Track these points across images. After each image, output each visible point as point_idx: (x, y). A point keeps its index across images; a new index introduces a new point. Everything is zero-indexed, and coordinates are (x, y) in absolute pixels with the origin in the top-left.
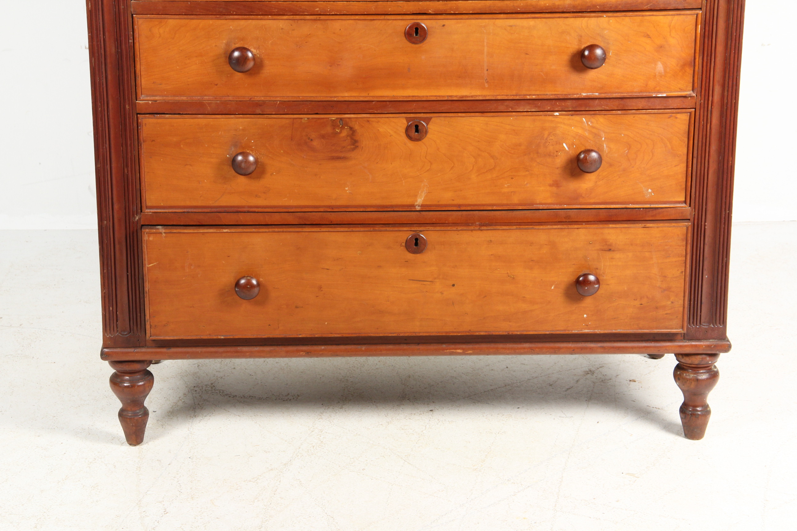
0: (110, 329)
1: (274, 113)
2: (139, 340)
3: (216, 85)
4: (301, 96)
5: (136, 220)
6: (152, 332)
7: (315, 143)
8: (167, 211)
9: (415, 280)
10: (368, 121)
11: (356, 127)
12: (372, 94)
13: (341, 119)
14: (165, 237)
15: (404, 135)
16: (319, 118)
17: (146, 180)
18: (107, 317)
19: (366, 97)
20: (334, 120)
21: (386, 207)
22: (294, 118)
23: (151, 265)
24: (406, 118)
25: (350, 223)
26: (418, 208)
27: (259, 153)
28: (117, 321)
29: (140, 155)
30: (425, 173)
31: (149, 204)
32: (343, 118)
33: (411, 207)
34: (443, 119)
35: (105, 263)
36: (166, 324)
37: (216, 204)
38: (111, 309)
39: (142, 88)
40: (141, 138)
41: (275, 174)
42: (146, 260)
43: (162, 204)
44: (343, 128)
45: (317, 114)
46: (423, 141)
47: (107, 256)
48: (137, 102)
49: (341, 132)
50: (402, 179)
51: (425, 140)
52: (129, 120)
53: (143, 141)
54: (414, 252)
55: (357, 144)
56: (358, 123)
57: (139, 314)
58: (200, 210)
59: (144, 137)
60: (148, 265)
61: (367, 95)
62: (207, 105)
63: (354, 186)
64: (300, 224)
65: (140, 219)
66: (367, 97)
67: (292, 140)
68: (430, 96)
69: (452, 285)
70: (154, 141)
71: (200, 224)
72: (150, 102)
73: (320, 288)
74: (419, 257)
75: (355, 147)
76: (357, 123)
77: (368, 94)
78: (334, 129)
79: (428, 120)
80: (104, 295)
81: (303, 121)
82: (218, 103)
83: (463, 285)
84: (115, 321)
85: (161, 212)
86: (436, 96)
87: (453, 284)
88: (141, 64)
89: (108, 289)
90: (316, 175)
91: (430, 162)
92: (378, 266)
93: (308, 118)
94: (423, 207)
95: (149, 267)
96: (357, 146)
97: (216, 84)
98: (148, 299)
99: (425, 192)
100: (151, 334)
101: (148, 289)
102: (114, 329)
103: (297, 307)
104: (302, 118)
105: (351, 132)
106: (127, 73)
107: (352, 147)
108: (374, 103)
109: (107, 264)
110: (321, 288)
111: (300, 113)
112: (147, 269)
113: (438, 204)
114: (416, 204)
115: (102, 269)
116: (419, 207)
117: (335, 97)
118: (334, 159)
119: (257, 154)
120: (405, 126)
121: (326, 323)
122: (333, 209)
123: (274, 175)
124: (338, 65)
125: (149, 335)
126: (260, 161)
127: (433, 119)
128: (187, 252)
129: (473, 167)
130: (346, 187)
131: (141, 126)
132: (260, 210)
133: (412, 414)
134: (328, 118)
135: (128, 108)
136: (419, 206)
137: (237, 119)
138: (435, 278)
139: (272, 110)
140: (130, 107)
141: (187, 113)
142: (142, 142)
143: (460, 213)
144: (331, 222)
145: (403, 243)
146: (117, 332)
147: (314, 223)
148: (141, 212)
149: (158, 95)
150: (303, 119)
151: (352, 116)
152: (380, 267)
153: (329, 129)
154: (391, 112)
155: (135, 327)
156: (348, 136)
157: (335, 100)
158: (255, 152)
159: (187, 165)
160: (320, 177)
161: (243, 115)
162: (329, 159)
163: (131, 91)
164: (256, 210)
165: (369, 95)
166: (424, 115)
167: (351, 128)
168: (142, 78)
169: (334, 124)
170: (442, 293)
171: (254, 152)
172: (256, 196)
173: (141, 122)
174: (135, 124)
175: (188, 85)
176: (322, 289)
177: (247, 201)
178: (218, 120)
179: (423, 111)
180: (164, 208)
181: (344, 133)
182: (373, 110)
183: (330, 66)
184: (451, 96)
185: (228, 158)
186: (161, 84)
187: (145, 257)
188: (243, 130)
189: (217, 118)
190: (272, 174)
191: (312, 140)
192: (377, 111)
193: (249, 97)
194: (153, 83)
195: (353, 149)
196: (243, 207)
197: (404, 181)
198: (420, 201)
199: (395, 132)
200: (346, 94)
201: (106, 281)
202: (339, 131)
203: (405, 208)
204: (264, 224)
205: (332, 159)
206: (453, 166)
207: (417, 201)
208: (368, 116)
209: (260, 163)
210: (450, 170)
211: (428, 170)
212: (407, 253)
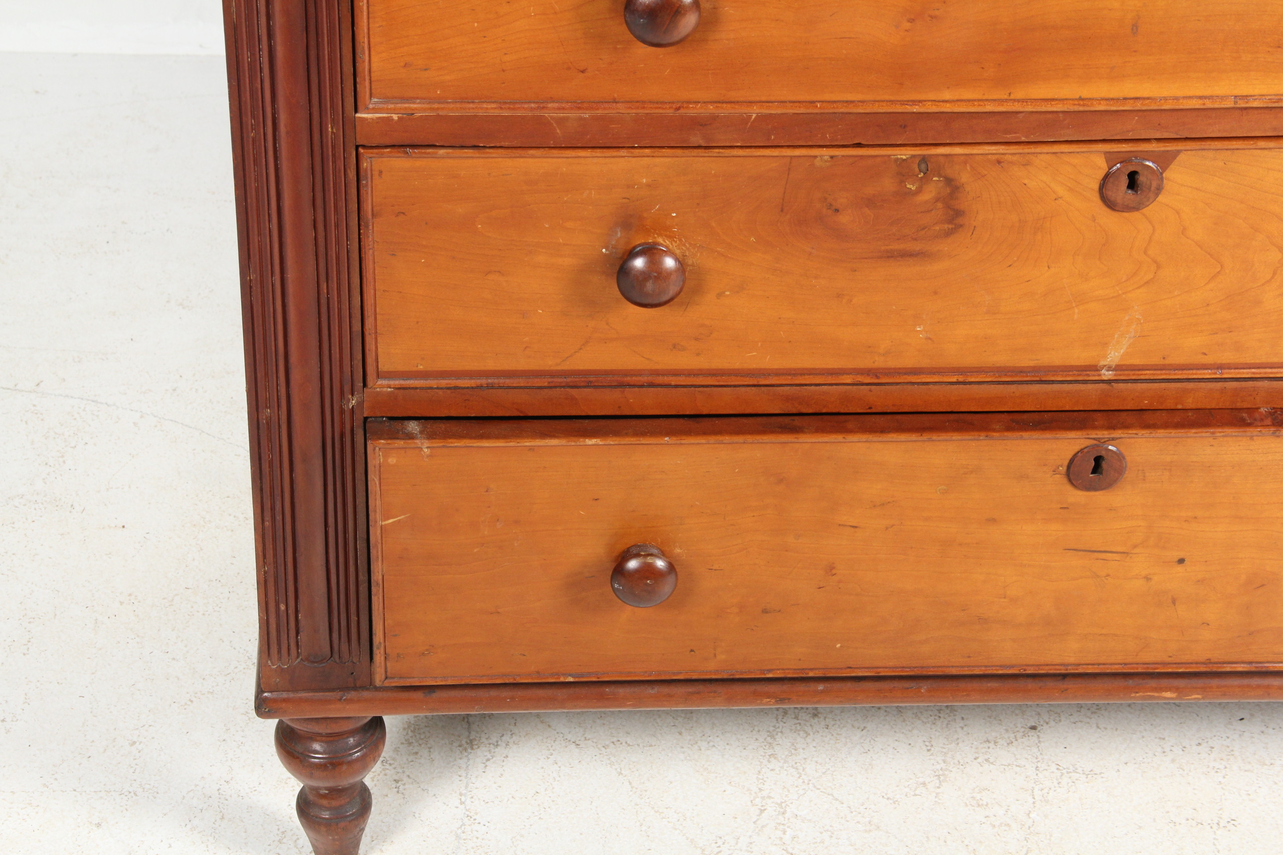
0: (279, 651)
1: (739, 144)
2: (352, 673)
3: (583, 72)
4: (819, 102)
5: (351, 407)
6: (389, 670)
7: (844, 219)
8: (433, 383)
9: (1080, 550)
10: (999, 162)
11: (964, 177)
12: (1020, 93)
13: (924, 159)
14: (430, 456)
15: (1096, 198)
16: (862, 157)
17: (378, 309)
18: (273, 626)
19: (1001, 101)
20: (904, 160)
21: (1021, 371)
22: (791, 157)
23: (391, 521)
24: (1107, 154)
25: (920, 410)
26: (1107, 373)
27: (690, 244)
28: (297, 633)
29: (363, 250)
30: (1139, 288)
31: (384, 366)
32: (930, 156)
33: (1088, 373)
34: (1211, 154)
35: (268, 506)
36: (427, 650)
37: (566, 366)
38: (283, 607)
39: (373, 79)
40: (367, 207)
41: (728, 293)
42: (378, 511)
43: (421, 367)
44: (926, 179)
45: (859, 145)
46: (1145, 211)
47: (272, 488)
48: (358, 115)
49: (919, 191)
50: (1074, 305)
51: (1151, 210)
52: (334, 162)
53: (373, 214)
54: (1089, 487)
55: (959, 221)
56: (971, 166)
57: (354, 618)
58: (522, 382)
59: (374, 204)
60: (380, 522)
61: (1006, 97)
62: (555, 125)
63: (939, 322)
64: (786, 412)
65: (360, 404)
66: (1006, 100)
67: (782, 210)
68: (1184, 98)
69: (1177, 559)
70: (404, 213)
71: (522, 415)
72: (395, 117)
73: (830, 569)
74: (1099, 497)
75: (953, 226)
76: (968, 168)
77: (1010, 94)
78: (902, 182)
79: (1165, 160)
80: (265, 578)
81: (817, 162)
82: (585, 119)
83: (1206, 562)
84: (293, 633)
85: (416, 388)
86: (1201, 98)
87: (1181, 557)
88: (371, 15)
89: (276, 562)
90: (839, 296)
91: (1155, 262)
92: (988, 520)
93: (832, 157)
94: (1119, 373)
95: (385, 525)
96: (961, 226)
97: (582, 69)
98: (381, 597)
99: (1133, 334)
100: (386, 672)
101: (380, 577)
102: (289, 650)
103: (765, 611)
104: (816, 157)
105: (948, 190)
106: (331, 42)
107: (946, 226)
108: (1020, 116)
109: (273, 509)
110: (834, 568)
111: (810, 143)
112: (379, 532)
113: (1162, 362)
114: (1102, 363)
115: (260, 520)
116: (1108, 371)
117: (914, 102)
118: (892, 257)
119: (684, 245)
120: (1101, 174)
121: (838, 646)
122: (877, 377)
123: (728, 296)
124: (932, 17)
125: (383, 677)
126: (690, 262)
127: (1182, 157)
128: (487, 491)
129: (1274, 274)
130: (919, 325)
131: (367, 178)
132: (682, 380)
133: (988, 741)
134: (889, 156)
135: (332, 132)
136: (1109, 368)
137: (635, 159)
138: (1135, 546)
139: (735, 136)
140: (338, 130)
141: (498, 145)
142: (370, 217)
143: (1219, 385)
144: (870, 408)
145: (1062, 466)
146: (298, 657)
147: (824, 411)
148: (365, 385)
149: (418, 98)
150: (818, 159)
151: (958, 150)
152: (992, 521)
153: (888, 184)
154: (1065, 139)
155: (344, 646)
156: (937, 200)
157: (915, 110)
158: (680, 240)
159: (489, 272)
160: (851, 301)
161: (653, 150)
162: (880, 257)
163: (342, 87)
164: (674, 381)
165: (1012, 97)
166: (1158, 147)
167: (949, 181)
168: (373, 53)
169: (903, 170)
170: (1147, 579)
171: (676, 242)
172: (674, 346)
173: (369, 168)
174: (352, 174)
175: (503, 71)
176: (834, 571)
177: (648, 359)
178: (582, 161)
179: (1158, 136)
180: (425, 375)
181: (929, 194)
182: (1015, 133)
183: (911, 21)
184: (1247, 96)
185: (605, 255)
186: (426, 70)
187: (376, 503)
188: (648, 185)
189: (580, 157)
190: (720, 295)
191: (837, 211)
192: (1026, 137)
193: (673, 103)
194: (405, 66)
195: (948, 234)
196: (639, 373)
197: (1076, 311)
198: (1114, 356)
199: (1071, 190)
200: (947, 95)
201: (269, 546)
202: (913, 188)
203: (1071, 373)
204: (692, 413)
205: (888, 257)
206: (1219, 272)
207: (1105, 357)
208: (1001, 149)
209: (691, 268)
210: (1207, 283)
211: (1147, 283)
212: (1069, 488)
